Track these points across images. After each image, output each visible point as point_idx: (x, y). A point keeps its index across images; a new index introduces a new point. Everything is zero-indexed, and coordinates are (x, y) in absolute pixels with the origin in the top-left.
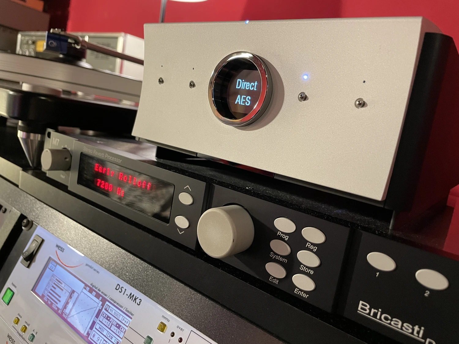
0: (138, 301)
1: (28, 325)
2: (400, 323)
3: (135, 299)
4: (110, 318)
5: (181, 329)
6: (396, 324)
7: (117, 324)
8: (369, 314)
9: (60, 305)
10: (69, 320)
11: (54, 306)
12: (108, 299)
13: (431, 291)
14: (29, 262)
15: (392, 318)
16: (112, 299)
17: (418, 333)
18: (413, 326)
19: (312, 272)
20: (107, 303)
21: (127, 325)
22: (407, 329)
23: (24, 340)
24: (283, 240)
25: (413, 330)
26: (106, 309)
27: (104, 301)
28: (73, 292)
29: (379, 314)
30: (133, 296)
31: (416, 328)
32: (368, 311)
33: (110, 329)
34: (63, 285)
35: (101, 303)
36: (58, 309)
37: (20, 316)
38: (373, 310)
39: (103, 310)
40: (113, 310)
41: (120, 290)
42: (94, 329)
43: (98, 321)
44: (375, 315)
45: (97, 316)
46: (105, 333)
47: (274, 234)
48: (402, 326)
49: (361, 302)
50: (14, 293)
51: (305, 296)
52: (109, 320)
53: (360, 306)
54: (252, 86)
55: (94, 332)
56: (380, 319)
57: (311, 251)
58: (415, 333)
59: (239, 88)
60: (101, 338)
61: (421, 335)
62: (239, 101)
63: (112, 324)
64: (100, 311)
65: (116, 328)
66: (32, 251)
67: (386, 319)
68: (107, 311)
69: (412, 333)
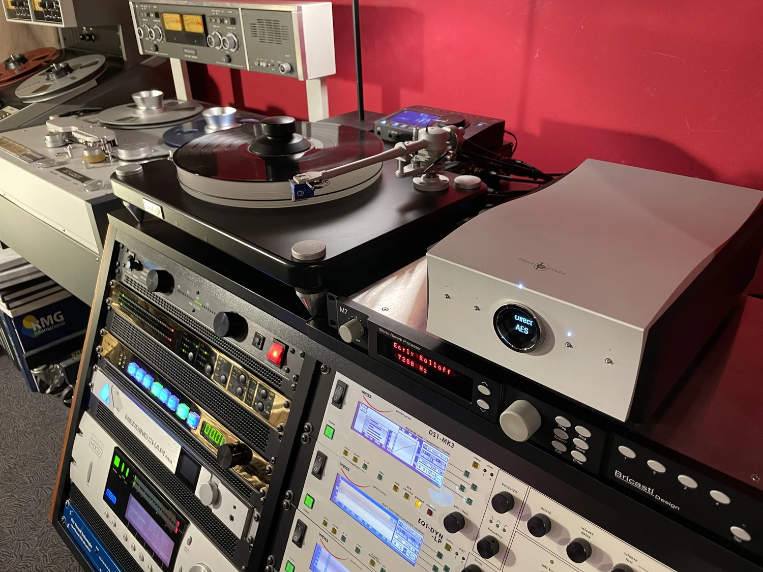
0: (451, 444)
1: (359, 456)
2: (640, 485)
3: (448, 443)
4: (430, 455)
5: (491, 468)
6: (638, 485)
7: (437, 459)
8: (622, 477)
9: (383, 441)
10: (393, 453)
11: (376, 442)
12: (425, 441)
13: (657, 472)
14: (340, 405)
15: (635, 481)
16: (428, 441)
17: (651, 491)
18: (648, 487)
19: (584, 452)
20: (424, 443)
21: (446, 460)
22: (644, 488)
23: (358, 468)
24: (563, 430)
25: (648, 490)
26: (424, 448)
27: (421, 442)
28: (391, 432)
29: (628, 478)
30: (446, 440)
31: (649, 489)
32: (621, 476)
33: (432, 462)
34: (379, 425)
35: (419, 442)
36: (381, 445)
37: (347, 449)
38: (624, 476)
39: (422, 448)
40: (432, 449)
41: (433, 434)
42: (418, 462)
43: (420, 456)
44: (625, 479)
45: (418, 452)
46: (428, 465)
47: (556, 425)
48: (641, 486)
49: (616, 471)
50: (334, 430)
51: (580, 463)
52: (429, 456)
53: (616, 473)
54: (528, 322)
55: (419, 465)
56: (628, 481)
57: (583, 440)
58: (649, 491)
59: (518, 320)
60: (426, 469)
61: (652, 493)
62: (519, 329)
63: (433, 459)
64: (419, 449)
65: (437, 463)
66: (340, 395)
67: (631, 481)
68: (426, 449)
69: (647, 491)
